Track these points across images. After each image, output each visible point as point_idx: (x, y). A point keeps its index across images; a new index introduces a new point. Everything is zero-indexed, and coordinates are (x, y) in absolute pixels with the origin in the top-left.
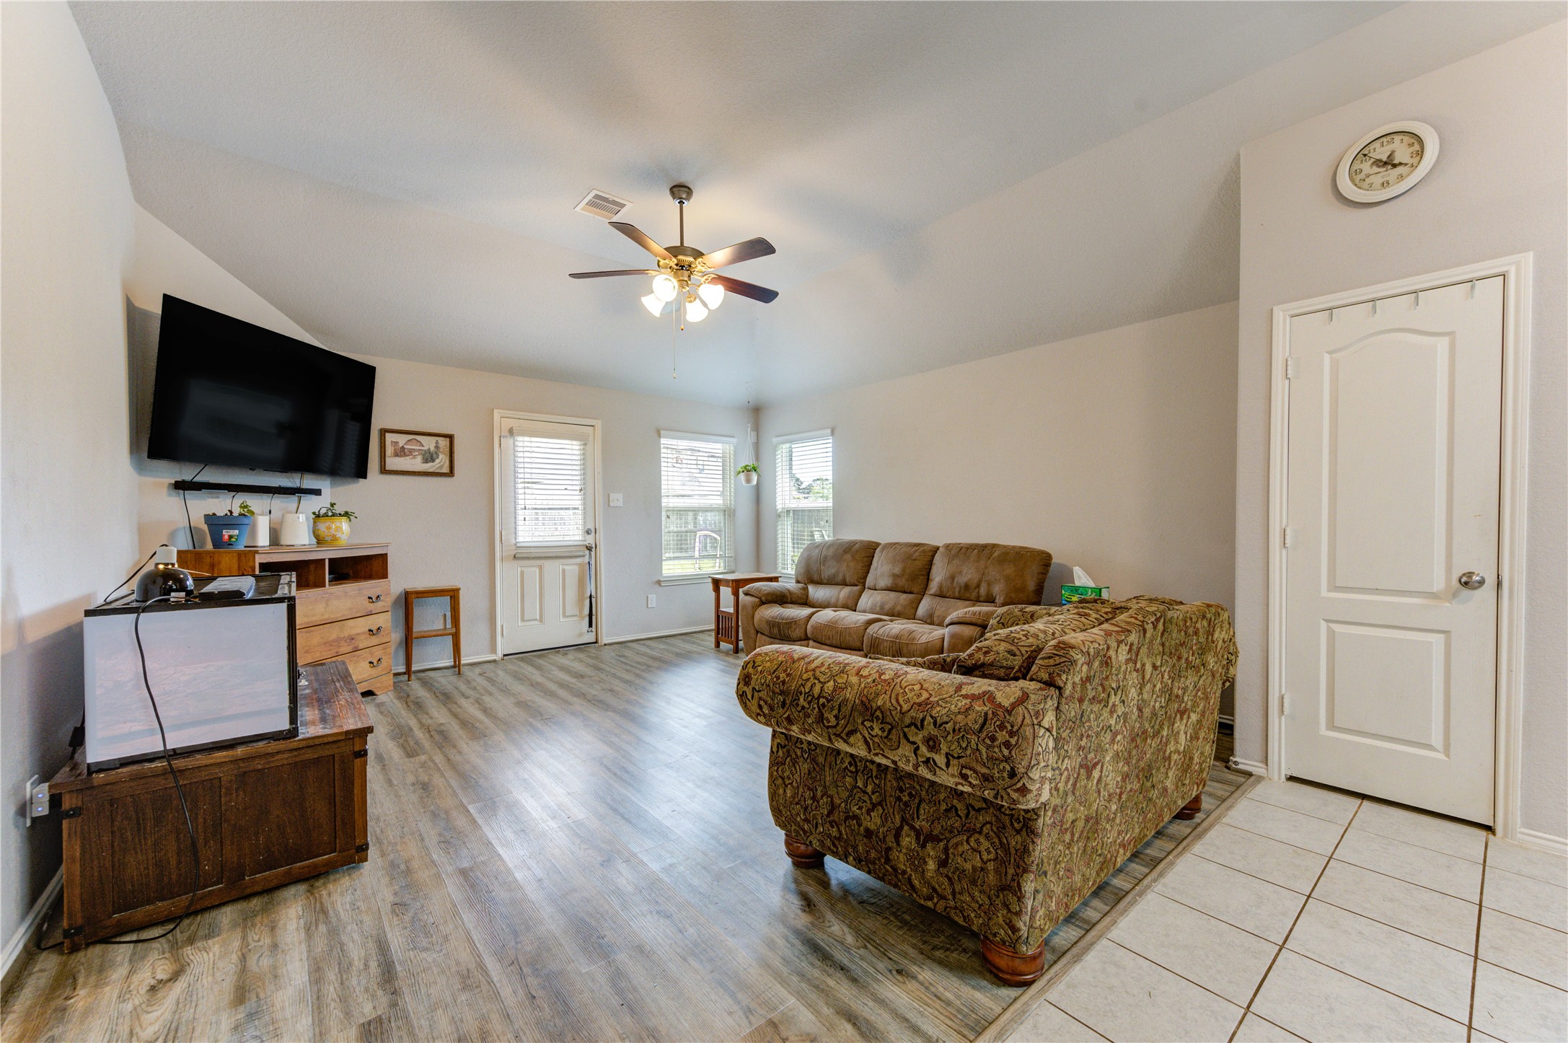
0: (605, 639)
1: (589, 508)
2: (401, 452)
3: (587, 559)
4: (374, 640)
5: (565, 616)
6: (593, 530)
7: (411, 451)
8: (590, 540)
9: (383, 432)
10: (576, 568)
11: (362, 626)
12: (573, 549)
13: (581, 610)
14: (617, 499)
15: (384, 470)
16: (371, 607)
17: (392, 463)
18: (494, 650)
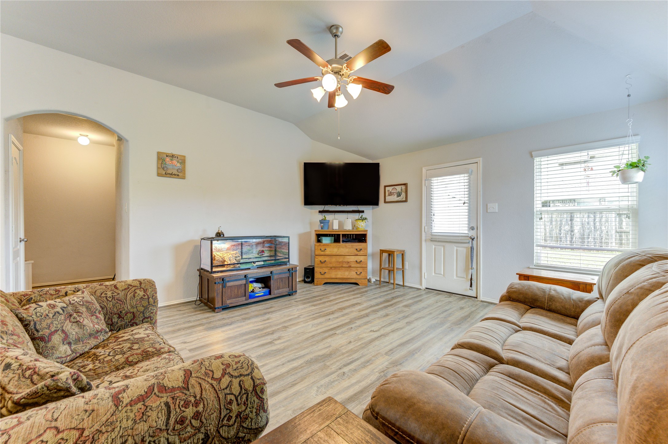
0: (481, 297)
1: (473, 214)
2: (391, 194)
3: (470, 245)
4: (358, 265)
5: (457, 276)
6: (475, 228)
7: (393, 193)
8: (473, 233)
9: (385, 187)
10: (465, 250)
11: (353, 259)
12: (462, 238)
13: (467, 276)
14: (494, 207)
15: (385, 202)
16: (357, 253)
17: (389, 199)
18: (421, 284)
